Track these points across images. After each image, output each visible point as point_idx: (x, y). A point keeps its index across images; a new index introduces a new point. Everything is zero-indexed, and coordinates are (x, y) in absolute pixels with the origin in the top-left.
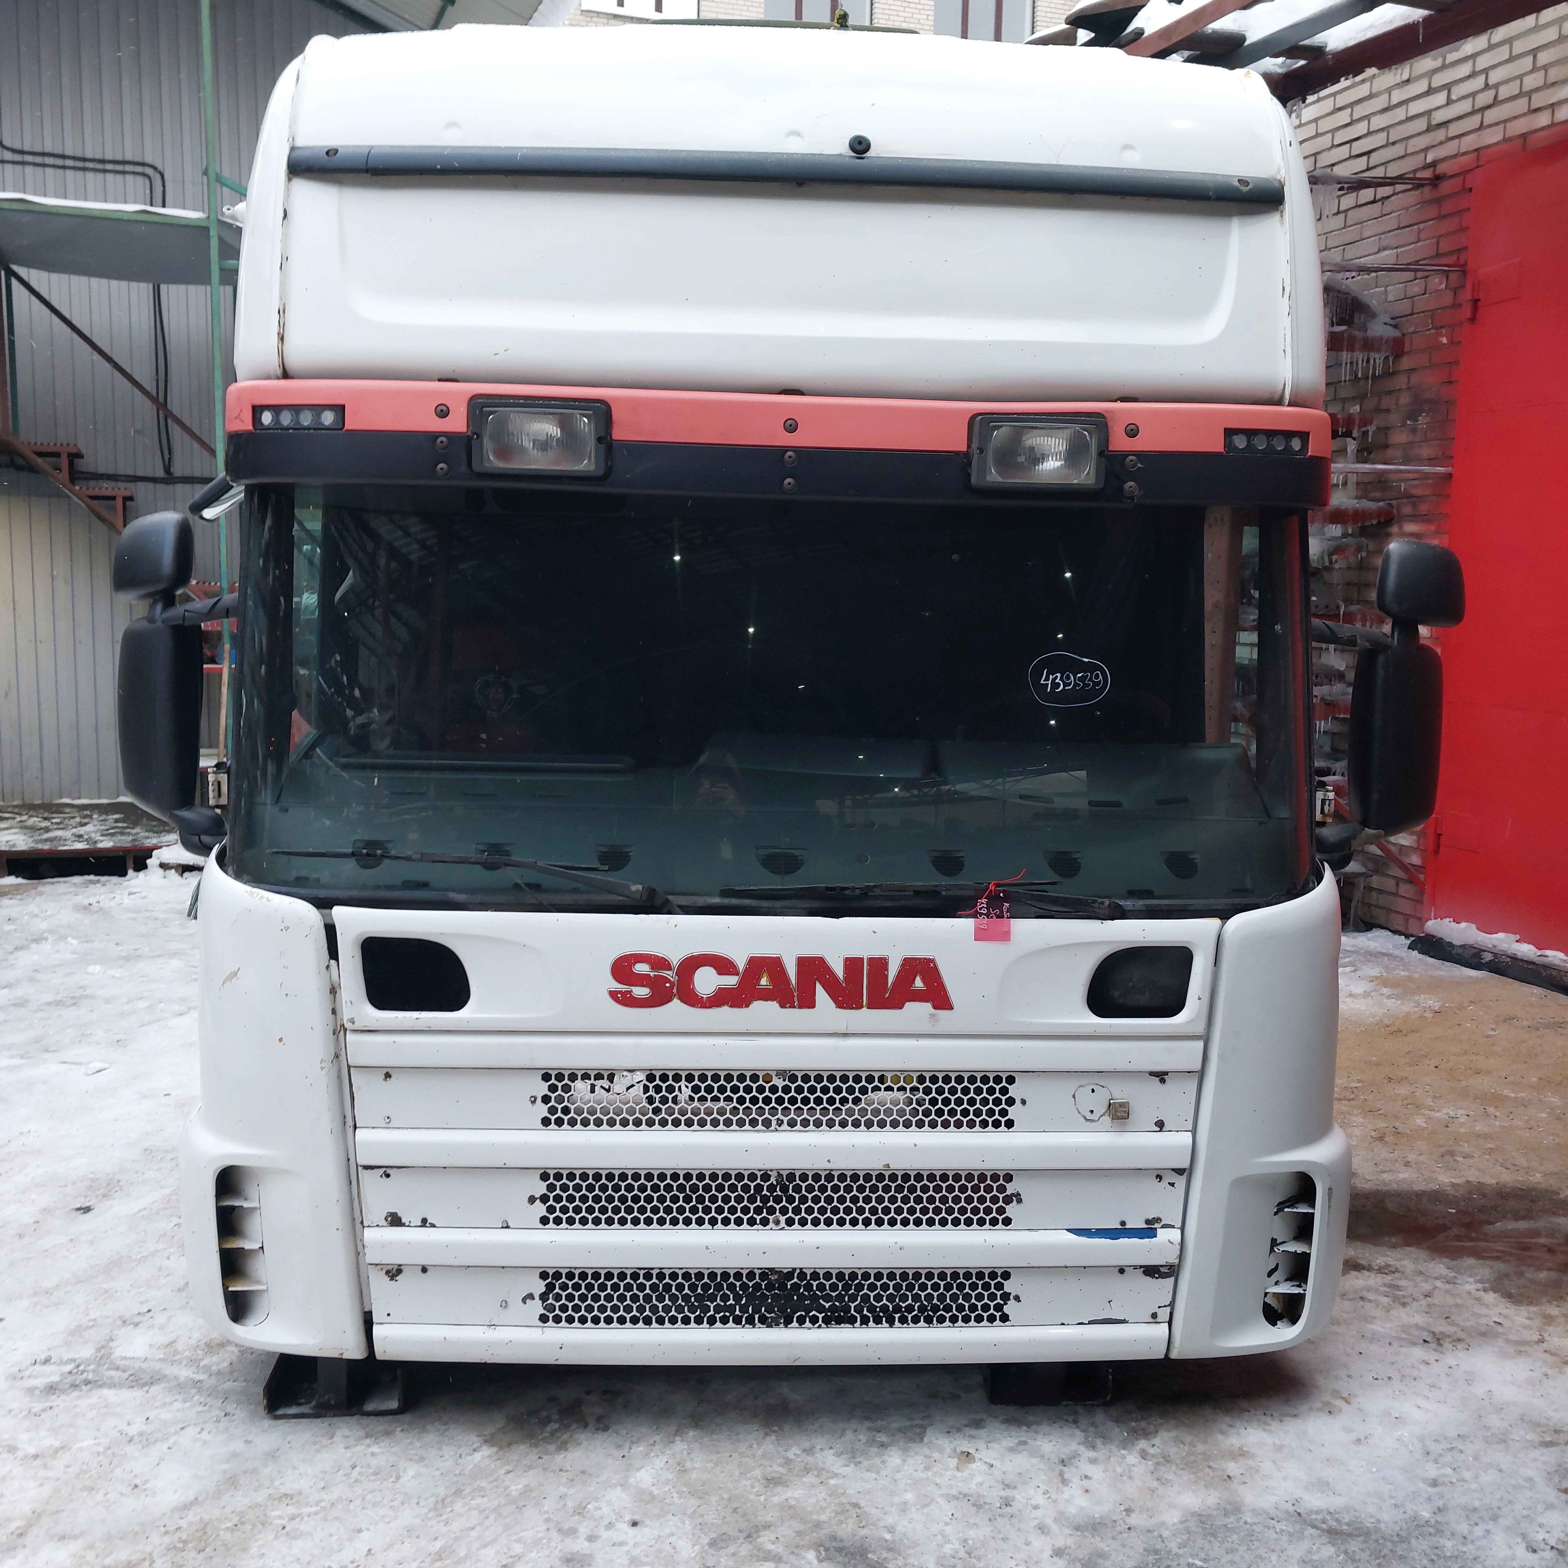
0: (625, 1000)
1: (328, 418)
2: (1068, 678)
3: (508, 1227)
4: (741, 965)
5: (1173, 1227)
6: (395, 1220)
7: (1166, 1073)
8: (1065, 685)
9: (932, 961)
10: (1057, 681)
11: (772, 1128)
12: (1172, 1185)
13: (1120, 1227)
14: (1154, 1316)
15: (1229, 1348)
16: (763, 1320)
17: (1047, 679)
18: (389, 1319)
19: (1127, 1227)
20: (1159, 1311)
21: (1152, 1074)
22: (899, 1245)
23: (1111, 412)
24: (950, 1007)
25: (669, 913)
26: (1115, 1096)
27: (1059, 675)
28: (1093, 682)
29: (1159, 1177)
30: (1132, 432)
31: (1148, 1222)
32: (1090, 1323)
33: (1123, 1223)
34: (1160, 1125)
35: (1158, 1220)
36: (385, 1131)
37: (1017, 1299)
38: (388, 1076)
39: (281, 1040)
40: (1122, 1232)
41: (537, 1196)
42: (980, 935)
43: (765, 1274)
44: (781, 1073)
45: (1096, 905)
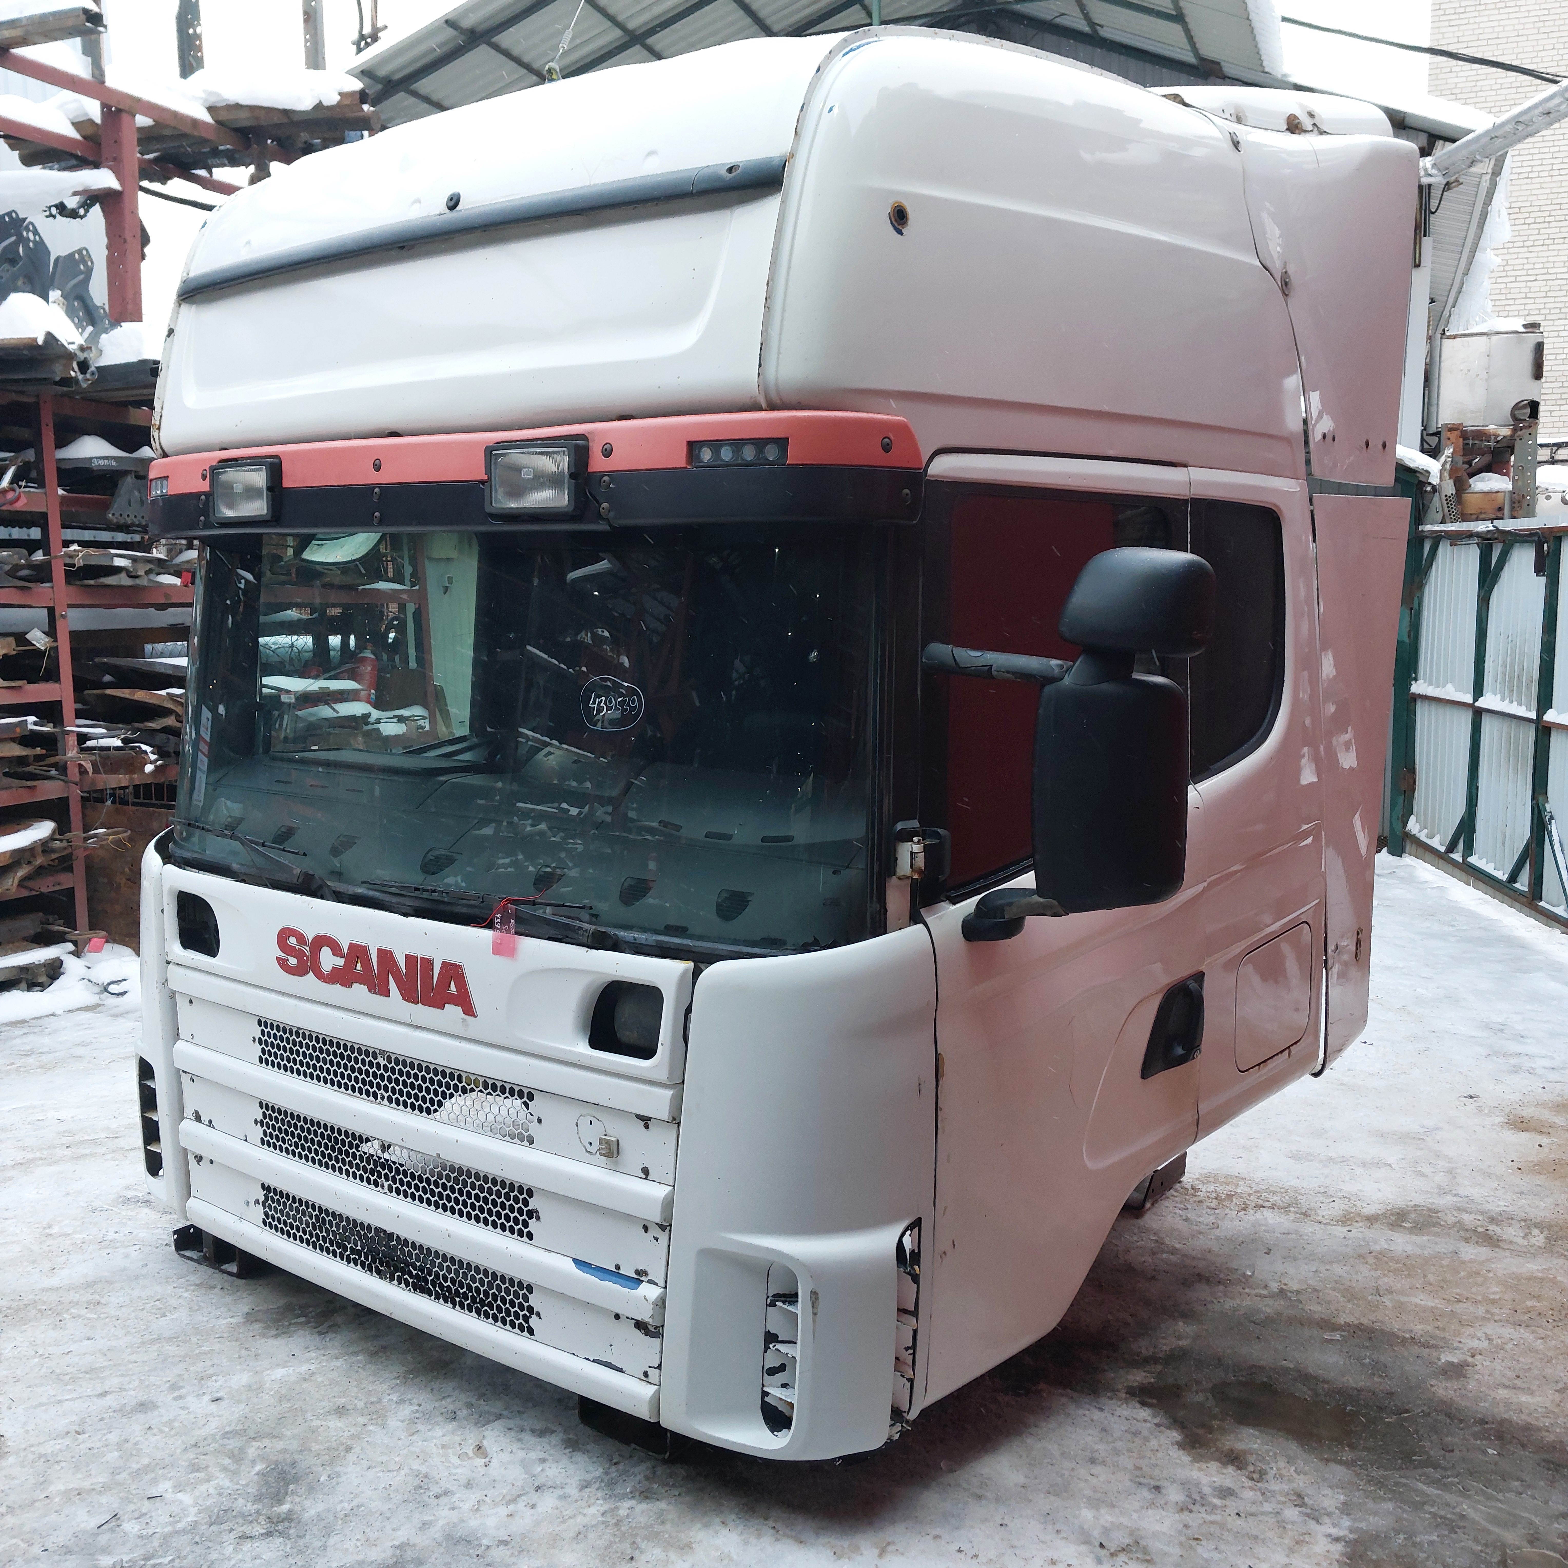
0: (285, 966)
2: (611, 702)
3: (246, 1141)
4: (345, 948)
5: (657, 1284)
6: (198, 1118)
7: (650, 1119)
8: (609, 709)
9: (460, 967)
10: (602, 704)
11: (378, 1101)
12: (656, 1239)
13: (614, 1270)
14: (646, 1374)
15: (710, 1436)
16: (378, 1272)
17: (594, 703)
19: (621, 1272)
20: (650, 1371)
21: (639, 1117)
22: (448, 1232)
23: (592, 433)
24: (474, 1016)
25: (322, 898)
26: (609, 1133)
27: (603, 698)
28: (629, 706)
29: (646, 1229)
30: (607, 452)
31: (638, 1272)
32: (594, 1361)
33: (618, 1267)
34: (646, 1172)
35: (645, 1273)
36: (192, 1045)
37: (538, 1315)
38: (191, 1003)
40: (615, 1274)
41: (258, 1119)
42: (498, 949)
43: (378, 1230)
44: (383, 1052)
45: (581, 932)
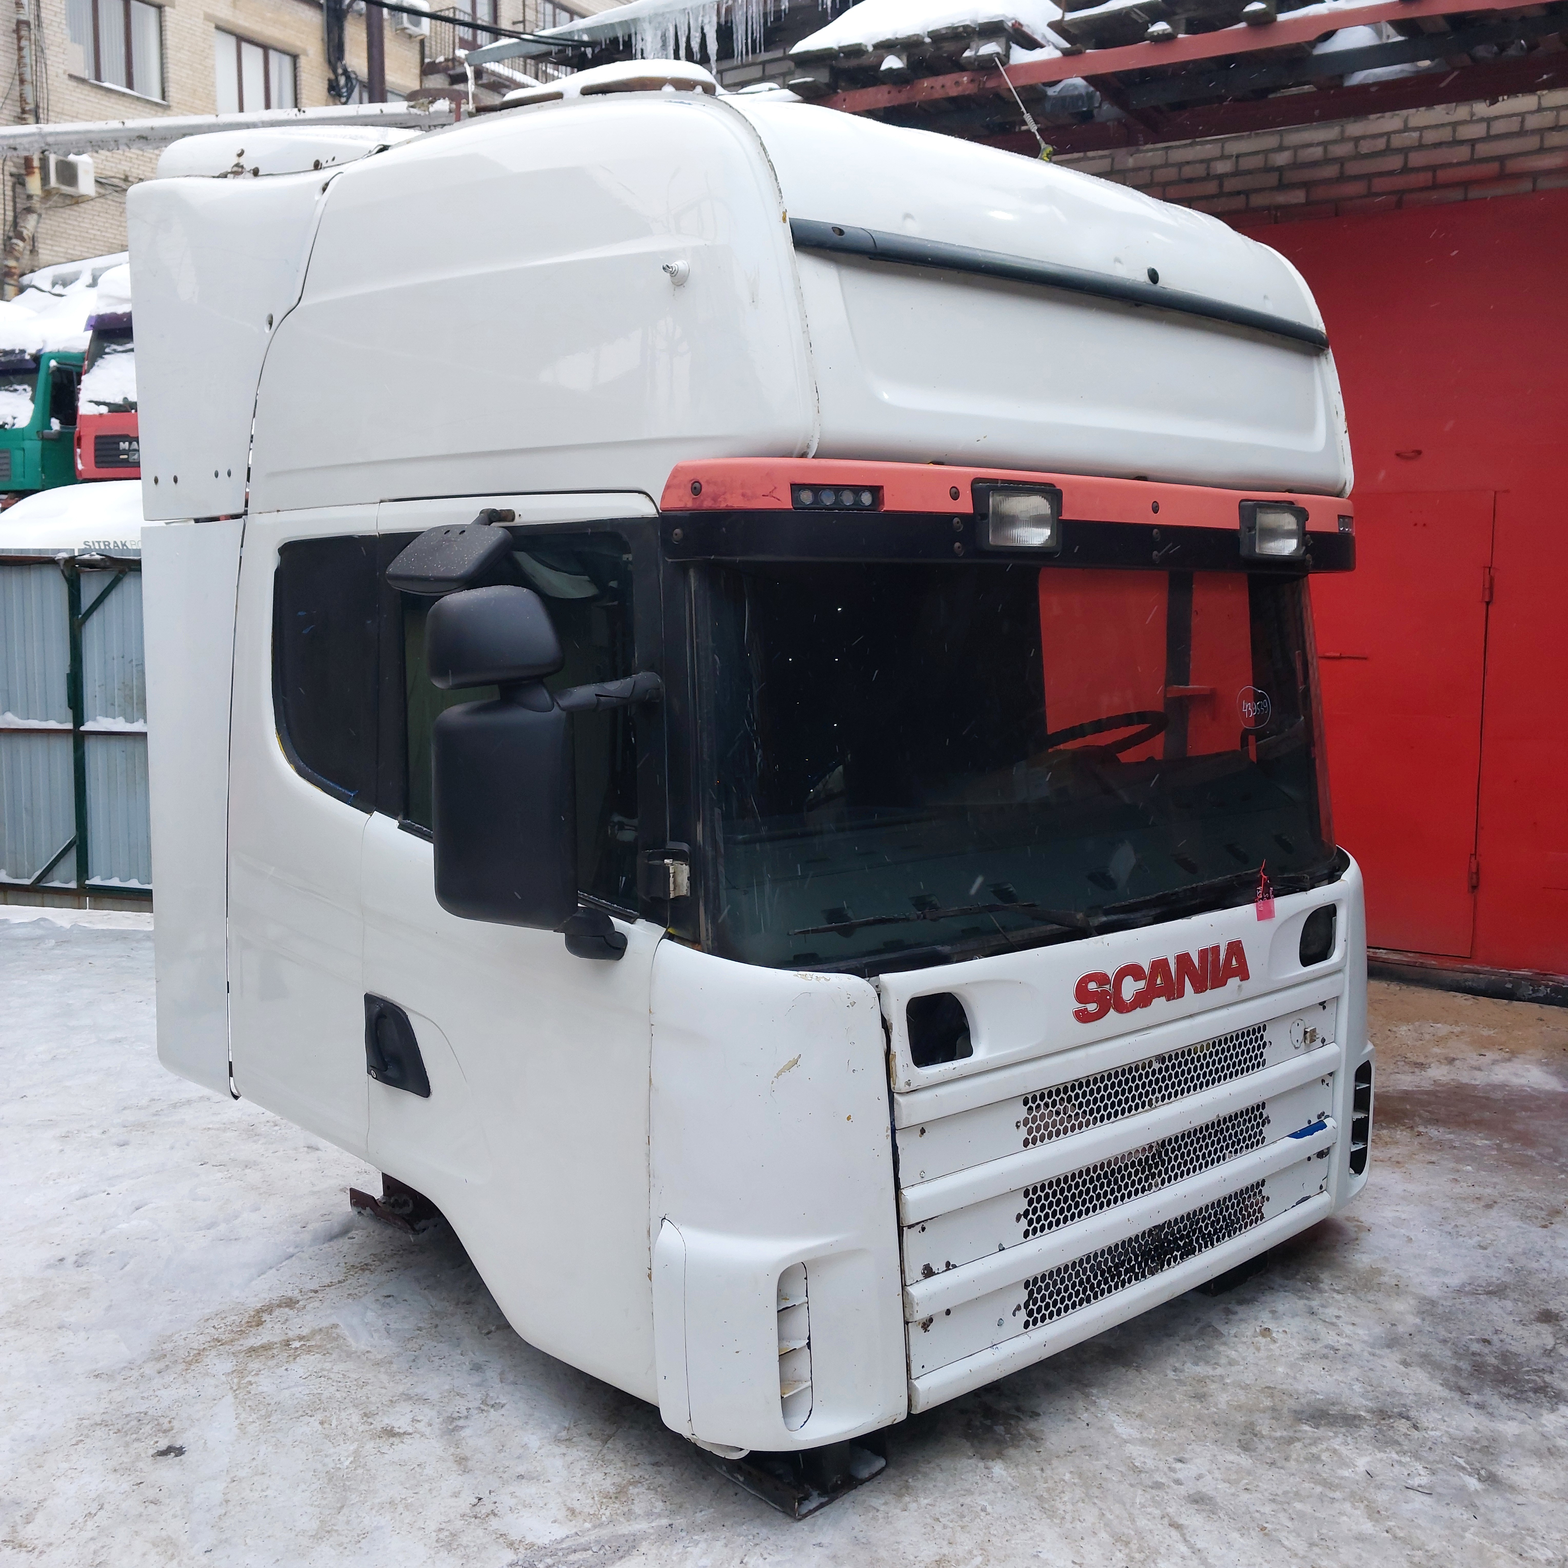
0: (1083, 1017)
1: (866, 499)
3: (1004, 1249)
4: (1146, 969)
5: (1330, 1116)
6: (928, 1272)
7: (1325, 1002)
9: (1240, 942)
12: (1328, 1086)
13: (1307, 1126)
14: (1321, 1187)
16: (1150, 1271)
18: (924, 1371)
19: (1311, 1125)
20: (1323, 1183)
21: (1321, 1004)
24: (1248, 978)
26: (1308, 1026)
29: (1323, 1082)
31: (1319, 1117)
32: (1296, 1204)
33: (1309, 1122)
34: (1323, 1041)
35: (1324, 1114)
36: (922, 1186)
37: (1268, 1199)
38: (923, 1131)
39: (849, 1118)
40: (1308, 1129)
41: (1022, 1213)
42: (1260, 916)
44: (1157, 1057)
